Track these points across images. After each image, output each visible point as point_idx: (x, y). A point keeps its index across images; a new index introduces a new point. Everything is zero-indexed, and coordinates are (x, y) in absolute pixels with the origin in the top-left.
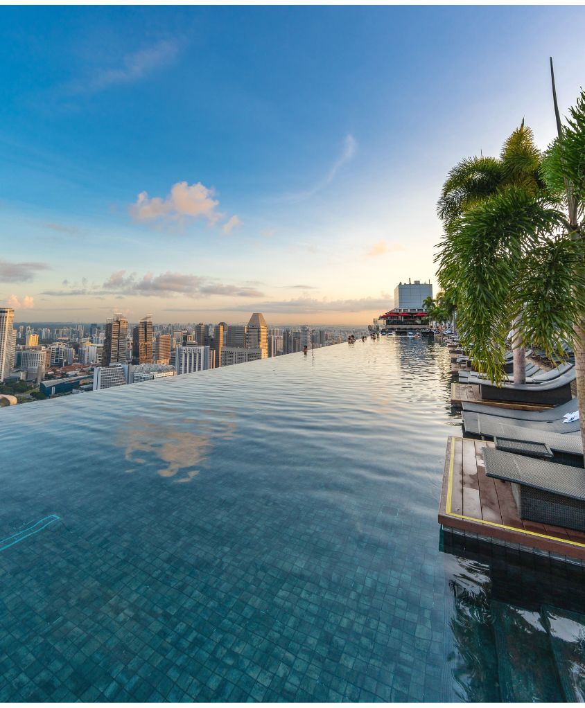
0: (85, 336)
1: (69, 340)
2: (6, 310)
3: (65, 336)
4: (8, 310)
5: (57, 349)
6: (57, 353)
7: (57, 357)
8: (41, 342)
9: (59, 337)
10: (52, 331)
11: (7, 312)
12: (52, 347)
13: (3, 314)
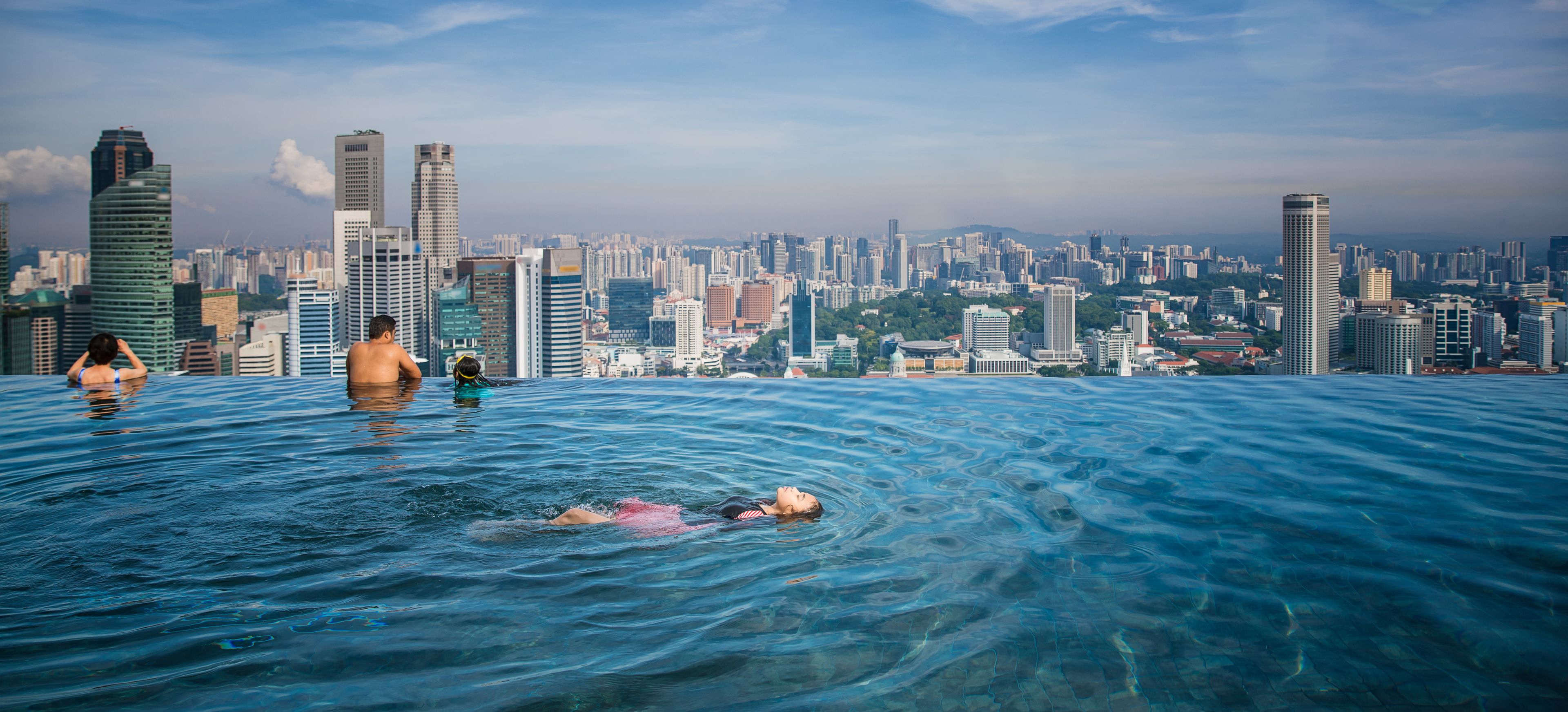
0: (1534, 276)
1: (1480, 287)
2: (1309, 199)
3: (1465, 275)
4: (1315, 199)
5: (1452, 314)
6: (1451, 326)
7: (1451, 337)
8: (1398, 290)
9: (1448, 276)
10: (1426, 259)
11: (1310, 205)
12: (1437, 306)
13: (1303, 212)
